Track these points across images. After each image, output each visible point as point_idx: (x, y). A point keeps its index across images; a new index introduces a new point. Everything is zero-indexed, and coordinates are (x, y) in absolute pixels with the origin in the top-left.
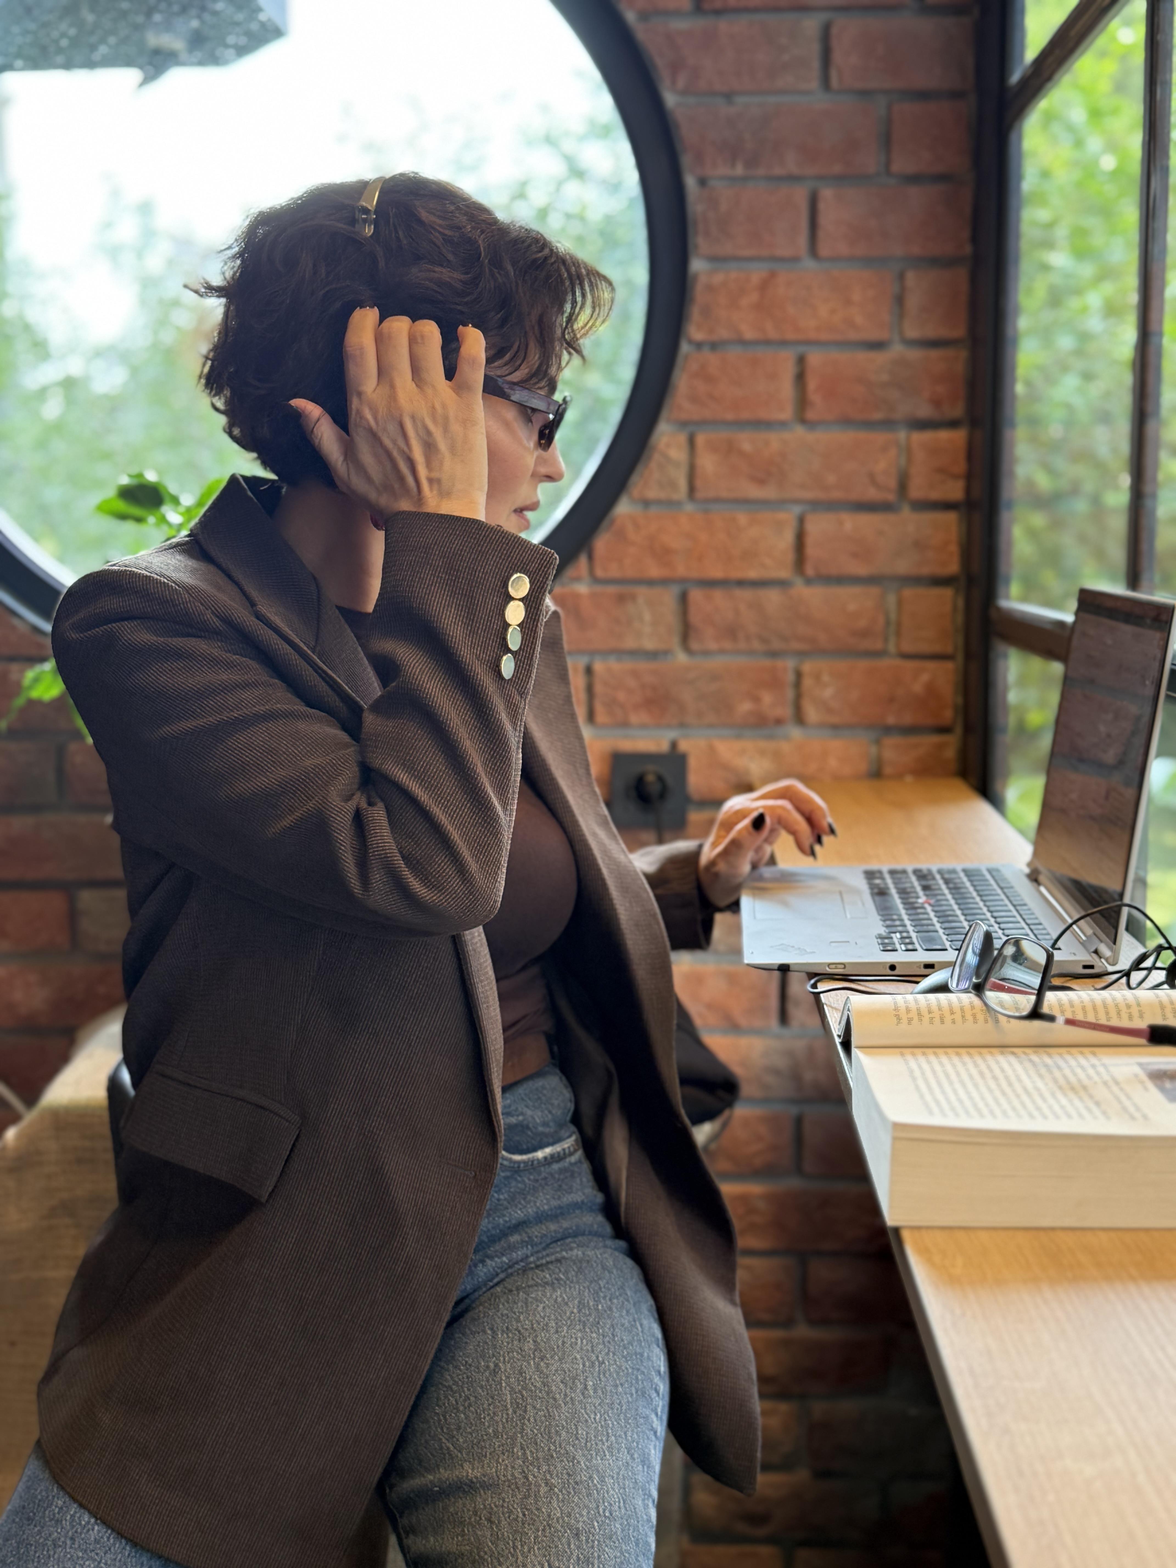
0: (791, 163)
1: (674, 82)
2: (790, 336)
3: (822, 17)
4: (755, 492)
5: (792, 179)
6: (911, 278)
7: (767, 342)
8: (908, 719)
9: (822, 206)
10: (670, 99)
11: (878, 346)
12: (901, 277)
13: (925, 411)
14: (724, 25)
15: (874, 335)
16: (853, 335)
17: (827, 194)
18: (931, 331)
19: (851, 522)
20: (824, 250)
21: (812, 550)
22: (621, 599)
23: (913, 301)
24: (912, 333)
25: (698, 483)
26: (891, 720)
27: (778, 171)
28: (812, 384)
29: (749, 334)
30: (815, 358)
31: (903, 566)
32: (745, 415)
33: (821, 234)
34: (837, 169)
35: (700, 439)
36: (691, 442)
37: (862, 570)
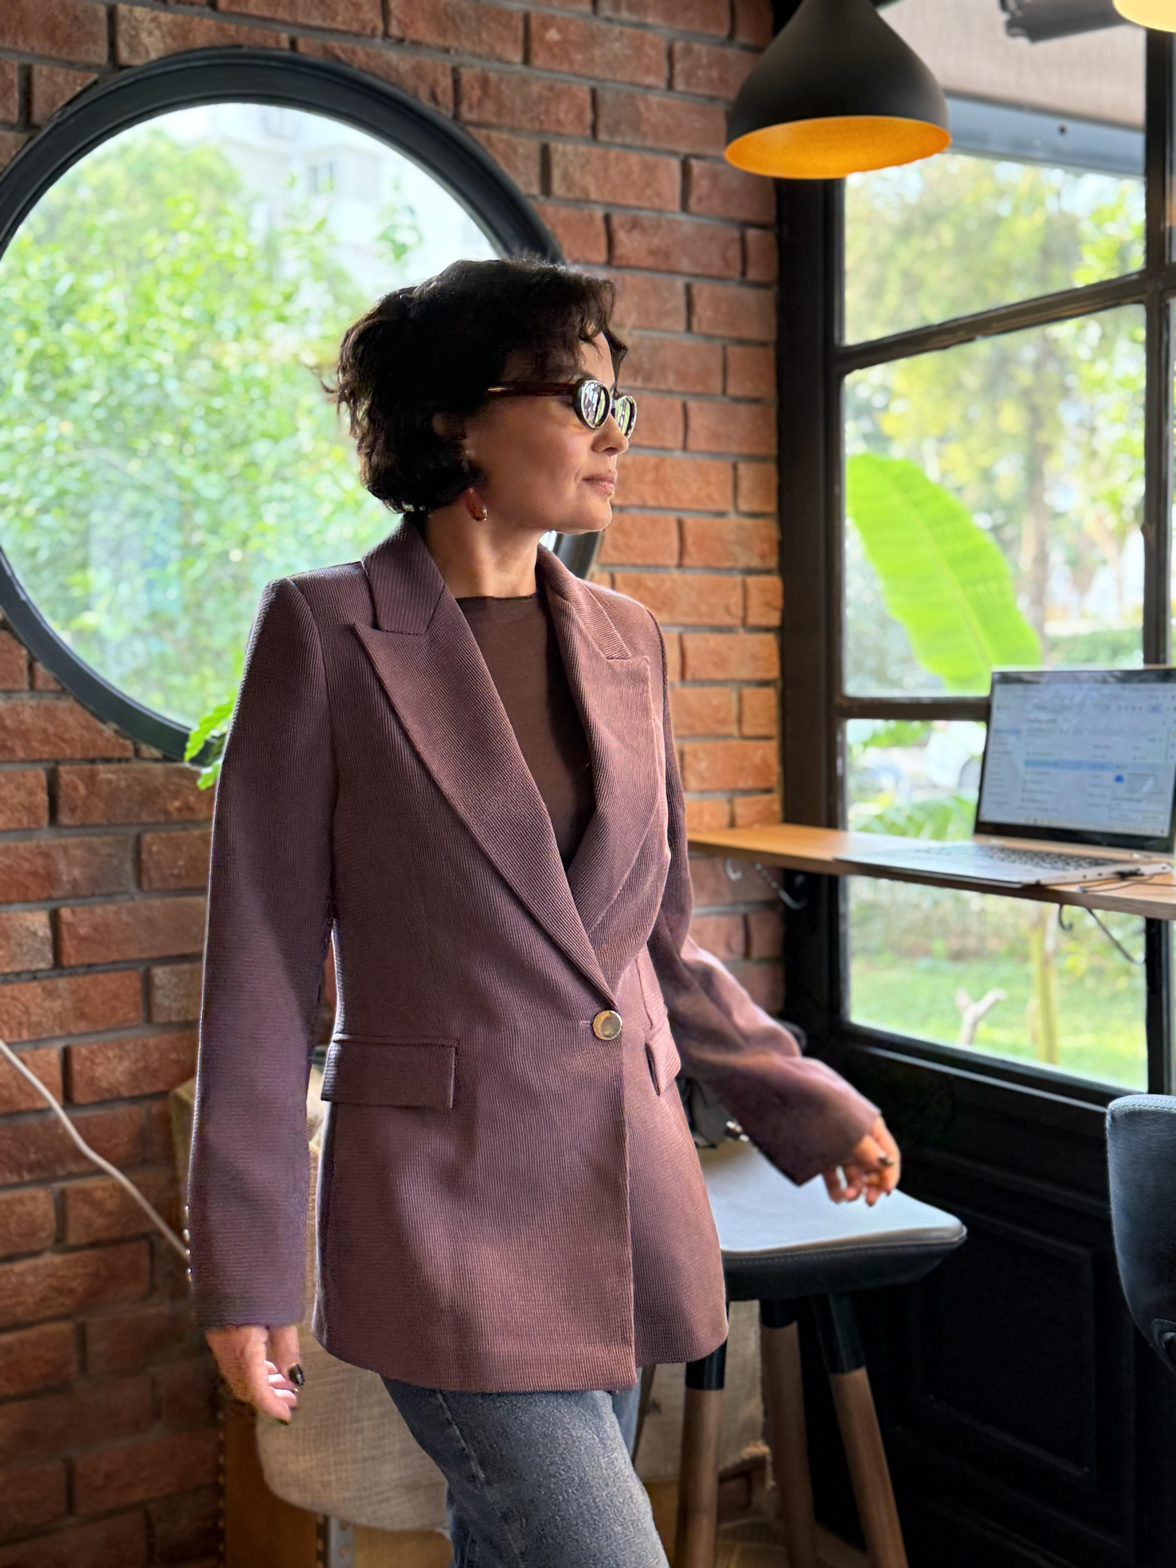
0: (671, 381)
2: (675, 505)
3: (687, 280)
5: (670, 392)
6: (742, 468)
7: (662, 509)
8: (749, 783)
9: (691, 414)
11: (721, 514)
12: (735, 467)
13: (756, 563)
15: (721, 507)
16: (711, 507)
17: (692, 405)
18: (756, 507)
19: (715, 641)
20: (692, 444)
21: (691, 662)
23: (745, 485)
24: (744, 507)
26: (741, 784)
27: (663, 386)
28: (690, 540)
29: (651, 502)
30: (690, 521)
31: (745, 673)
32: (649, 561)
33: (691, 434)
34: (699, 388)
35: (619, 577)
36: (613, 579)
37: (719, 675)
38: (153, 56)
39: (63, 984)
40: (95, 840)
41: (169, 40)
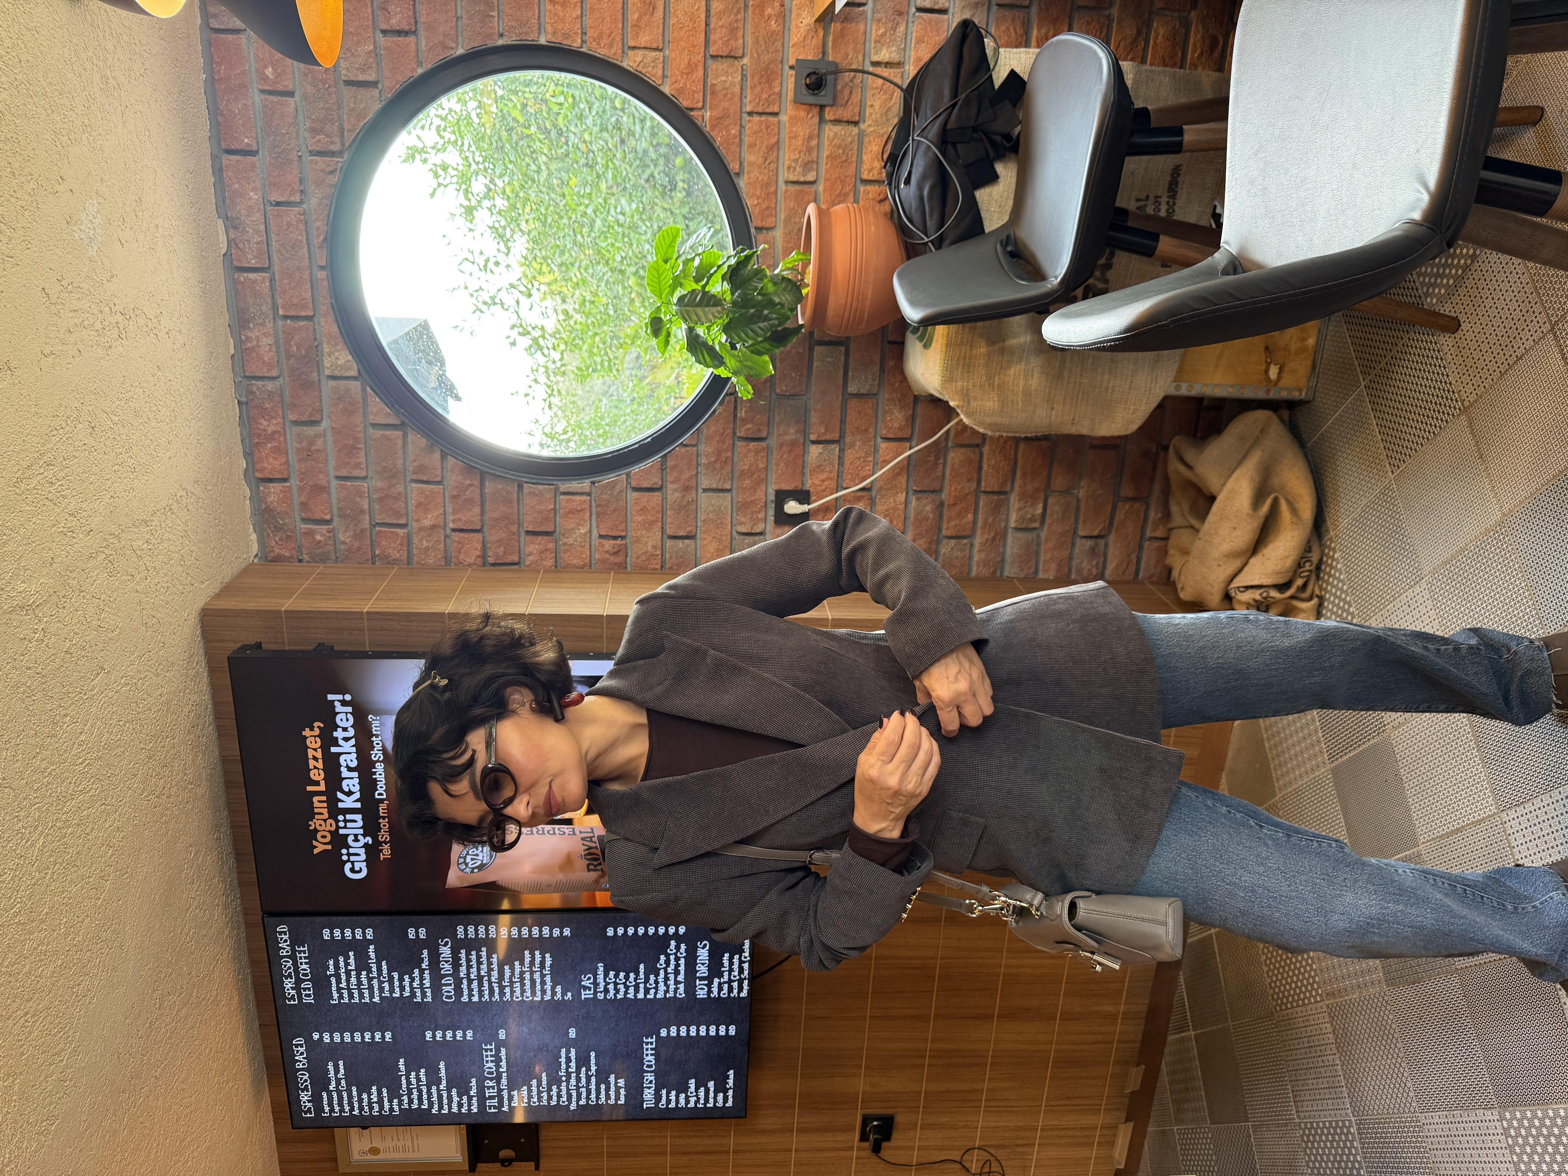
1: (452, 48)
4: (659, 12)
10: (460, 51)
14: (422, 19)
22: (713, 93)
25: (654, 45)
29: (578, 12)
32: (619, 16)
35: (632, 43)
36: (634, 48)
38: (350, 358)
39: (848, 440)
40: (776, 419)
41: (339, 348)
